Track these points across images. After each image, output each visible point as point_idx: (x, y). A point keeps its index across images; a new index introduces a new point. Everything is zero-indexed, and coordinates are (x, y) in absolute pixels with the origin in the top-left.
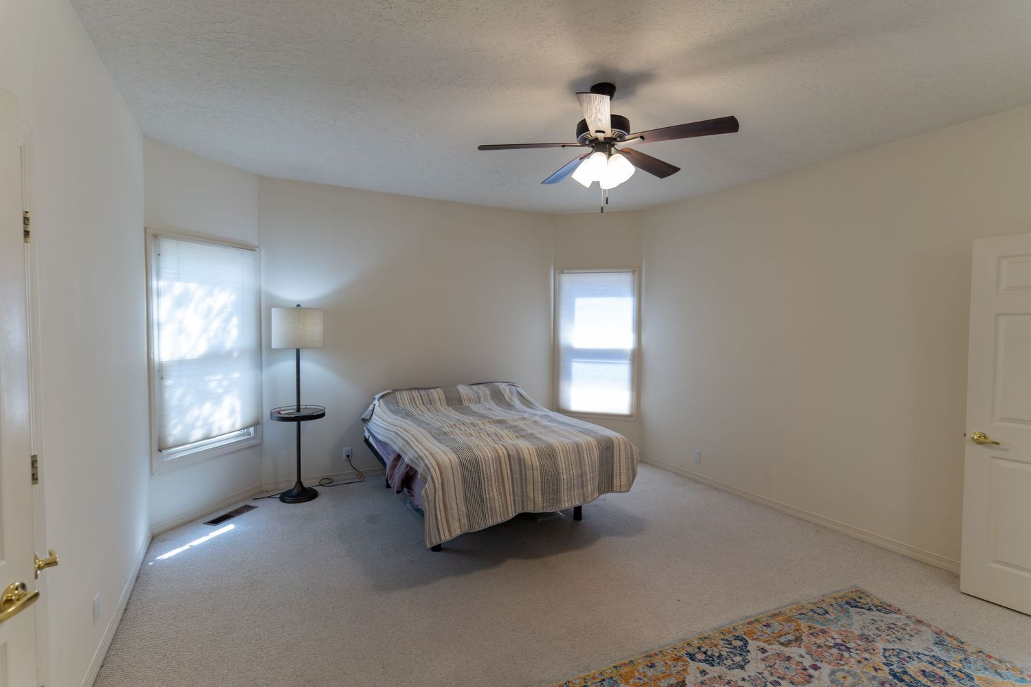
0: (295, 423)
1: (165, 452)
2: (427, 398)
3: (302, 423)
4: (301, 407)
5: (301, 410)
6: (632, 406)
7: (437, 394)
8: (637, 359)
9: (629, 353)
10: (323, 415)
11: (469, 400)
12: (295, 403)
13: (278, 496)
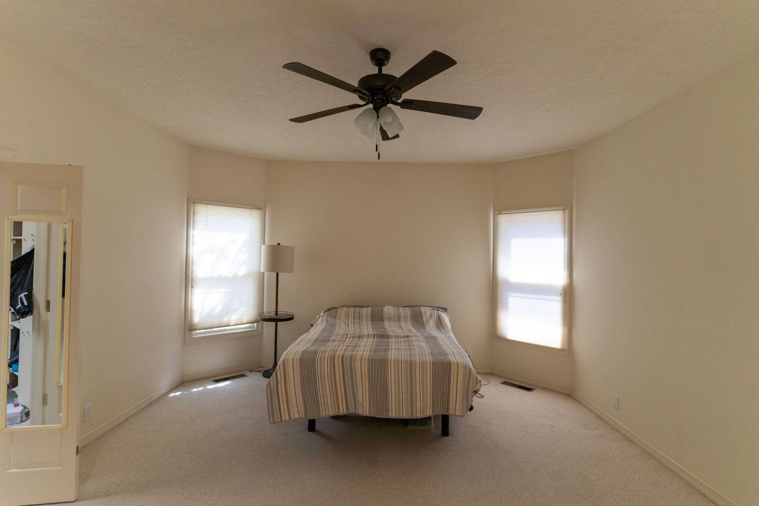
0: (274, 323)
1: (194, 332)
2: (358, 314)
3: (278, 323)
4: (278, 313)
5: (278, 315)
6: (563, 340)
7: (366, 311)
8: (569, 295)
9: (560, 290)
10: (291, 319)
11: (390, 319)
12: (274, 310)
13: (263, 372)
